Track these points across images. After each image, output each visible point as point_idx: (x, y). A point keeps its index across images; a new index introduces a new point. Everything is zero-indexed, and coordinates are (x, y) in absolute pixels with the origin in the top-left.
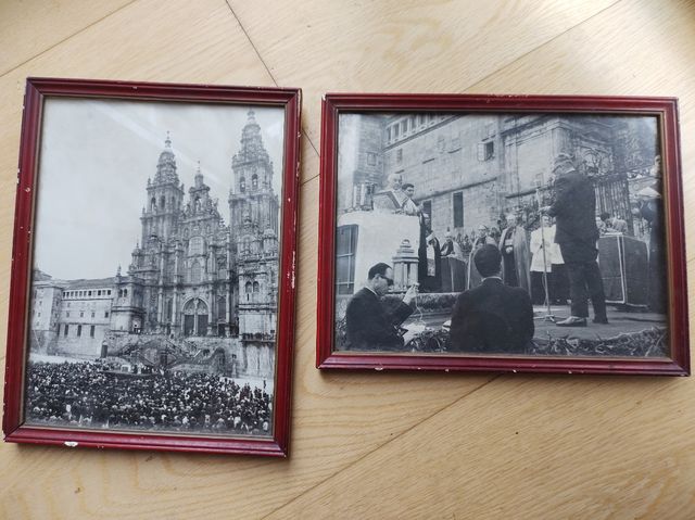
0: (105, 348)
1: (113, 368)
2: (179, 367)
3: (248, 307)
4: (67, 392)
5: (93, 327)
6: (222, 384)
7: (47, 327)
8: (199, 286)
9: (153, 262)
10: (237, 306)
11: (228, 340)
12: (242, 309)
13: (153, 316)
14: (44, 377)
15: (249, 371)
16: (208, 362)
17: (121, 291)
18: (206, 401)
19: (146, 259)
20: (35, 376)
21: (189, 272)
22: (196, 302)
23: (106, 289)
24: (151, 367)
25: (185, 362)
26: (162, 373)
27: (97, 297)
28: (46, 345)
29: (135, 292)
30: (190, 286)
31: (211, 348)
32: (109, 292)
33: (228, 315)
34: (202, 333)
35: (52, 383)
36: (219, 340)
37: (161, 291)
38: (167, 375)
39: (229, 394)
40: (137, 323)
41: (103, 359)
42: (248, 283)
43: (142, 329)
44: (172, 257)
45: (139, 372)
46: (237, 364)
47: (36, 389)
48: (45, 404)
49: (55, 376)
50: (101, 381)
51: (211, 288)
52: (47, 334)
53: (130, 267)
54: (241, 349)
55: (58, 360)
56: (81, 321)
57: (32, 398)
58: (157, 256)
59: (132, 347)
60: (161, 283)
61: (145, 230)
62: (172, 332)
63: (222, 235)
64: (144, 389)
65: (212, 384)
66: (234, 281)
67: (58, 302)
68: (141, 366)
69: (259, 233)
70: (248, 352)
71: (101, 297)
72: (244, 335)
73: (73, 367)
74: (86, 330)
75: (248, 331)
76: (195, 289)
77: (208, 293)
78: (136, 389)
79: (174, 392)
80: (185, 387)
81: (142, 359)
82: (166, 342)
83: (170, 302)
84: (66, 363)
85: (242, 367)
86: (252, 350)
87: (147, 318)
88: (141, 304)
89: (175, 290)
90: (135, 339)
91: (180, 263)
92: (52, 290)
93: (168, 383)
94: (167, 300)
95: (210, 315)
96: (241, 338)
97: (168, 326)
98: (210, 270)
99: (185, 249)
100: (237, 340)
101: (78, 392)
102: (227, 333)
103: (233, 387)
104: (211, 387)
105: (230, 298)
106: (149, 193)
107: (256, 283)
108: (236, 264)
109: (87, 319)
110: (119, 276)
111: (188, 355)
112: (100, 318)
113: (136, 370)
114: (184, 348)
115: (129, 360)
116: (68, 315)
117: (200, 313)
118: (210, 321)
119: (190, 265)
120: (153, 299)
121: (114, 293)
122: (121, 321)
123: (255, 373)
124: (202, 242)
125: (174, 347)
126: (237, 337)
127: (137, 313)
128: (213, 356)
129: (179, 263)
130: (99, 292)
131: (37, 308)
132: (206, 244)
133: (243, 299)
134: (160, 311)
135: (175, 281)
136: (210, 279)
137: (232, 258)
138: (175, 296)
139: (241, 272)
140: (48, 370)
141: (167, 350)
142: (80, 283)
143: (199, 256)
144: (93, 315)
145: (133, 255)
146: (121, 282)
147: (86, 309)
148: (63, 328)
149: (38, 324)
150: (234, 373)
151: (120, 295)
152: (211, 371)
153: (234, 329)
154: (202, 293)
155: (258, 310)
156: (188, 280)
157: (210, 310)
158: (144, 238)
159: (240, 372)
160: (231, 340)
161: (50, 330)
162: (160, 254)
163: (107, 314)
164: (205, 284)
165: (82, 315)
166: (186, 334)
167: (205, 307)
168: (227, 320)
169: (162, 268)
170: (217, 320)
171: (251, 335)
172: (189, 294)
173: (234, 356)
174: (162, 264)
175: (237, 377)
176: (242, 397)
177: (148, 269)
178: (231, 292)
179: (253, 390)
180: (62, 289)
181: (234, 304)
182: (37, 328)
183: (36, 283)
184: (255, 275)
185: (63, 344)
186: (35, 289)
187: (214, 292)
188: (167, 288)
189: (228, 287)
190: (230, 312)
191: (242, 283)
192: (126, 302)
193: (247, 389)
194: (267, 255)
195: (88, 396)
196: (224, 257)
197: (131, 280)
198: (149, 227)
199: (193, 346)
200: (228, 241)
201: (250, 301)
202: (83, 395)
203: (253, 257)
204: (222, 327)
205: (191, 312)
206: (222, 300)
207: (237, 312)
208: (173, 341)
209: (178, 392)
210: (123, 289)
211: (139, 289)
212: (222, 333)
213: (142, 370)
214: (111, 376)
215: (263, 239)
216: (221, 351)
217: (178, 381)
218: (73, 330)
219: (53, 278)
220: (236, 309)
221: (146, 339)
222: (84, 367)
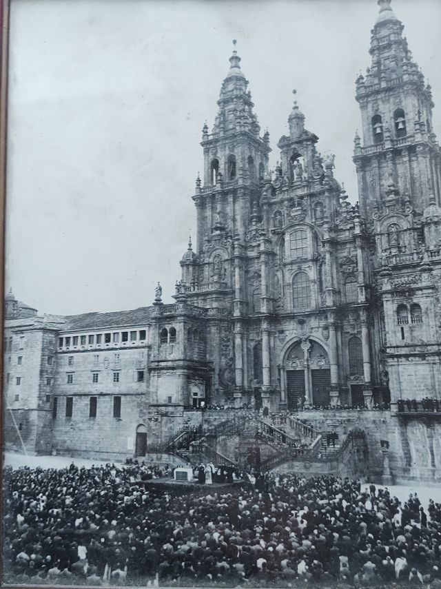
0: (141, 438)
1: (159, 474)
2: (284, 469)
3: (404, 351)
4: (78, 522)
5: (117, 400)
6: (365, 497)
7: (33, 403)
8: (309, 315)
9: (220, 275)
10: (383, 351)
11: (370, 415)
12: (393, 356)
13: (227, 375)
14: (33, 495)
15: (416, 471)
16: (334, 458)
17: (165, 330)
18: (338, 530)
19: (207, 271)
20: (16, 494)
21: (288, 291)
22: (305, 347)
23: (138, 329)
24: (230, 470)
25: (295, 458)
26: (253, 480)
27: (120, 344)
28: (34, 437)
29: (189, 332)
30: (291, 317)
31: (339, 430)
32: (143, 334)
33: (366, 368)
34: (321, 403)
35: (49, 506)
36: (354, 414)
37: (238, 328)
38: (263, 484)
39: (380, 515)
40: (197, 390)
41: (141, 459)
42: (401, 308)
43: (207, 400)
44: (254, 267)
45: (209, 481)
46: (392, 458)
47: (20, 518)
48: (38, 546)
49: (53, 494)
50: (139, 500)
51: (331, 320)
52: (34, 416)
53: (178, 287)
54: (397, 430)
55: (58, 463)
56: (95, 389)
57: (13, 537)
58: (227, 266)
59: (193, 435)
60: (237, 313)
61: (202, 219)
62: (266, 404)
63: (346, 221)
64: (219, 511)
65: (347, 497)
66: (374, 305)
67: (51, 356)
68: (210, 468)
69: (415, 214)
70: (409, 435)
71: (129, 343)
72: (401, 404)
73: (86, 475)
74: (105, 406)
75: (407, 396)
76: (301, 323)
77: (326, 328)
78: (204, 512)
79: (277, 515)
80: (298, 505)
81: (212, 456)
82: (257, 422)
83: (257, 349)
84: (72, 467)
85: (400, 463)
86: (418, 432)
87: (216, 379)
88: (203, 353)
89: (264, 326)
90: (196, 418)
91: (271, 275)
92: (40, 334)
93: (266, 498)
94: (253, 344)
95: (333, 369)
96: (394, 409)
97: (257, 393)
98: (327, 285)
99: (277, 250)
100: (387, 414)
101: (99, 522)
102: (369, 402)
103: (388, 502)
104: (345, 504)
105: (369, 335)
106: (206, 152)
107: (416, 306)
108: (375, 274)
109: (106, 385)
110: (158, 303)
111: (298, 446)
112: (129, 382)
113: (202, 477)
114: (291, 434)
115: (187, 459)
116: (70, 380)
117: (314, 367)
118: (334, 380)
119: (289, 278)
120: (226, 343)
121: (152, 336)
122: (168, 387)
123: (427, 474)
124: (309, 235)
125: (271, 431)
126: (387, 407)
127: (197, 371)
128: (346, 444)
129: (268, 275)
130: (125, 335)
131: (13, 369)
132: (316, 237)
133: (393, 334)
134: (239, 364)
135: (264, 309)
136: (329, 302)
137: (367, 261)
138: (265, 338)
139: (387, 287)
140: (40, 483)
141: (258, 436)
142: (88, 321)
143: (306, 261)
144: (116, 378)
145: (183, 264)
146: (162, 315)
147: (102, 367)
148: (62, 403)
149: (17, 398)
150: (387, 476)
151: (163, 341)
152: (343, 472)
153: (381, 394)
154: (315, 330)
155: (423, 356)
156: (288, 306)
157: (332, 360)
158: (201, 233)
159: (399, 473)
160: (377, 414)
161: (40, 409)
162: (232, 260)
163: (141, 376)
164: (321, 313)
165: (95, 379)
166: (292, 406)
167: (324, 355)
168: (367, 377)
169: (237, 286)
170: (347, 378)
171: (413, 404)
172: (292, 331)
173: (385, 443)
174: (237, 278)
175: (394, 483)
176: (406, 520)
177: (211, 289)
178: (370, 325)
179: (425, 505)
180: (57, 332)
181: (377, 347)
182: (17, 405)
183: (9, 323)
184: (412, 292)
185: (64, 434)
186: (8, 334)
187: (338, 327)
188: (249, 322)
189: (363, 316)
190: (371, 362)
191: (389, 307)
192: (175, 352)
193: (414, 505)
194: (432, 253)
195: (119, 528)
196: (352, 261)
197: (181, 309)
198: (208, 213)
199: (307, 428)
200: (357, 231)
201: (408, 340)
202: (110, 527)
203: (407, 259)
204: (357, 391)
205: (298, 365)
206: (355, 340)
207: (383, 362)
208: (268, 421)
209: (285, 515)
210: (168, 327)
211: (198, 325)
212: (358, 402)
213: (214, 476)
214: (157, 491)
215: (423, 225)
216: (358, 436)
217: (283, 494)
218: (81, 405)
219: (39, 314)
220: (382, 355)
221: (216, 418)
222: (107, 474)
